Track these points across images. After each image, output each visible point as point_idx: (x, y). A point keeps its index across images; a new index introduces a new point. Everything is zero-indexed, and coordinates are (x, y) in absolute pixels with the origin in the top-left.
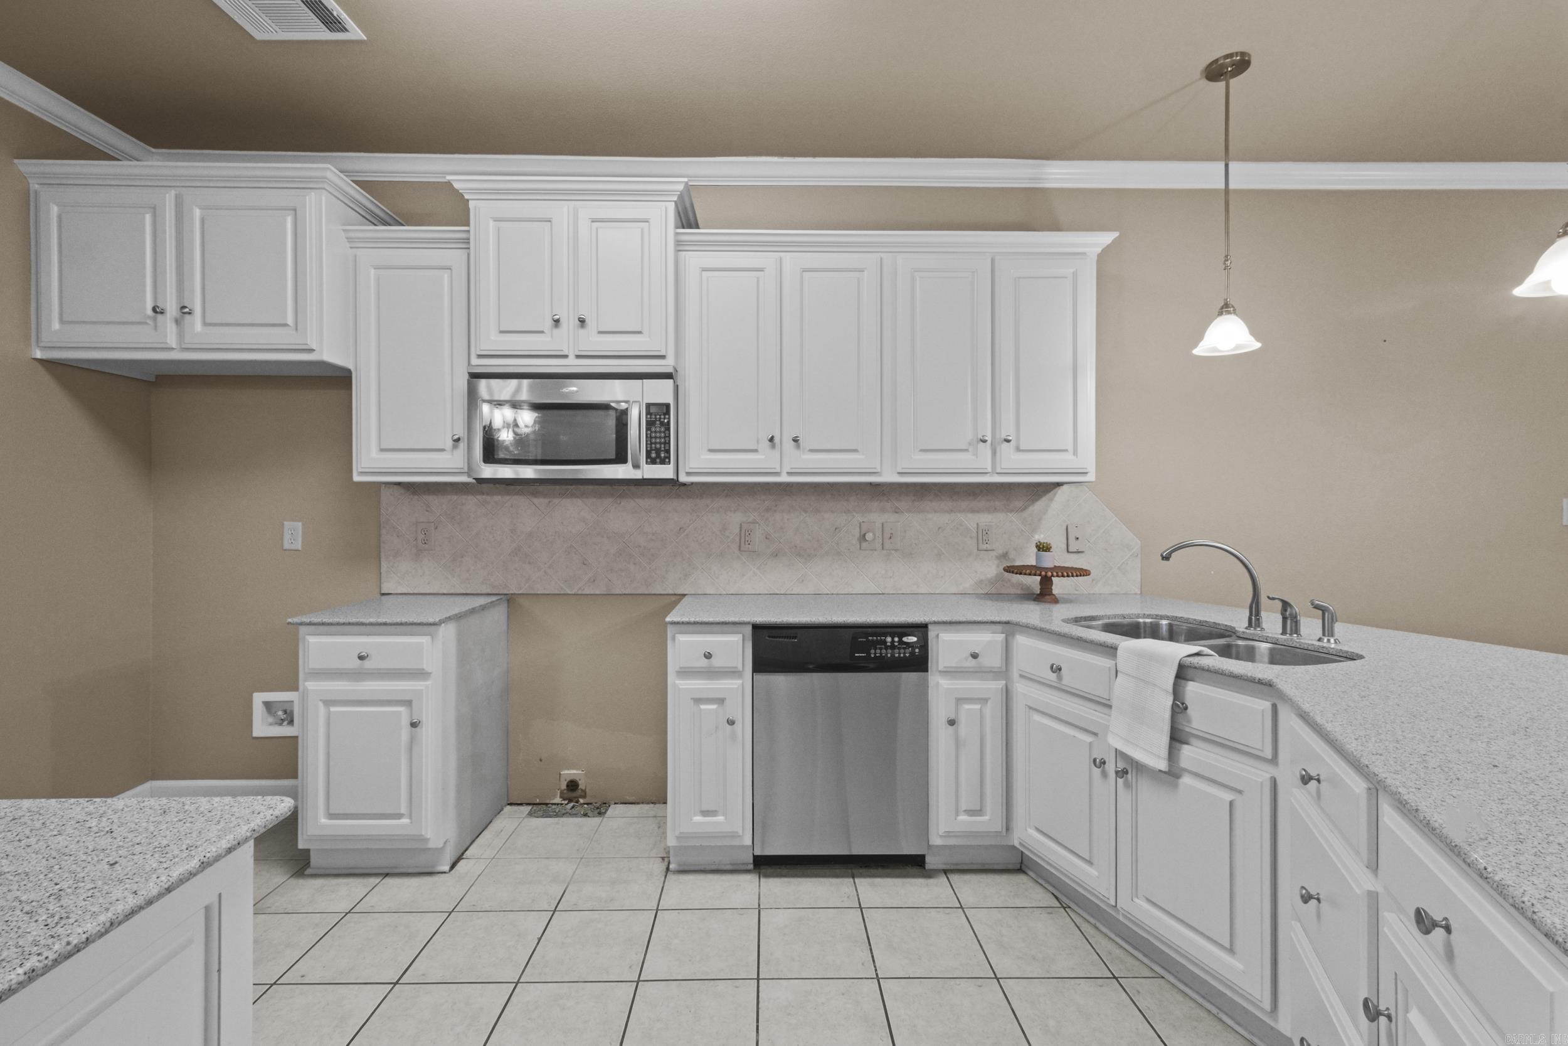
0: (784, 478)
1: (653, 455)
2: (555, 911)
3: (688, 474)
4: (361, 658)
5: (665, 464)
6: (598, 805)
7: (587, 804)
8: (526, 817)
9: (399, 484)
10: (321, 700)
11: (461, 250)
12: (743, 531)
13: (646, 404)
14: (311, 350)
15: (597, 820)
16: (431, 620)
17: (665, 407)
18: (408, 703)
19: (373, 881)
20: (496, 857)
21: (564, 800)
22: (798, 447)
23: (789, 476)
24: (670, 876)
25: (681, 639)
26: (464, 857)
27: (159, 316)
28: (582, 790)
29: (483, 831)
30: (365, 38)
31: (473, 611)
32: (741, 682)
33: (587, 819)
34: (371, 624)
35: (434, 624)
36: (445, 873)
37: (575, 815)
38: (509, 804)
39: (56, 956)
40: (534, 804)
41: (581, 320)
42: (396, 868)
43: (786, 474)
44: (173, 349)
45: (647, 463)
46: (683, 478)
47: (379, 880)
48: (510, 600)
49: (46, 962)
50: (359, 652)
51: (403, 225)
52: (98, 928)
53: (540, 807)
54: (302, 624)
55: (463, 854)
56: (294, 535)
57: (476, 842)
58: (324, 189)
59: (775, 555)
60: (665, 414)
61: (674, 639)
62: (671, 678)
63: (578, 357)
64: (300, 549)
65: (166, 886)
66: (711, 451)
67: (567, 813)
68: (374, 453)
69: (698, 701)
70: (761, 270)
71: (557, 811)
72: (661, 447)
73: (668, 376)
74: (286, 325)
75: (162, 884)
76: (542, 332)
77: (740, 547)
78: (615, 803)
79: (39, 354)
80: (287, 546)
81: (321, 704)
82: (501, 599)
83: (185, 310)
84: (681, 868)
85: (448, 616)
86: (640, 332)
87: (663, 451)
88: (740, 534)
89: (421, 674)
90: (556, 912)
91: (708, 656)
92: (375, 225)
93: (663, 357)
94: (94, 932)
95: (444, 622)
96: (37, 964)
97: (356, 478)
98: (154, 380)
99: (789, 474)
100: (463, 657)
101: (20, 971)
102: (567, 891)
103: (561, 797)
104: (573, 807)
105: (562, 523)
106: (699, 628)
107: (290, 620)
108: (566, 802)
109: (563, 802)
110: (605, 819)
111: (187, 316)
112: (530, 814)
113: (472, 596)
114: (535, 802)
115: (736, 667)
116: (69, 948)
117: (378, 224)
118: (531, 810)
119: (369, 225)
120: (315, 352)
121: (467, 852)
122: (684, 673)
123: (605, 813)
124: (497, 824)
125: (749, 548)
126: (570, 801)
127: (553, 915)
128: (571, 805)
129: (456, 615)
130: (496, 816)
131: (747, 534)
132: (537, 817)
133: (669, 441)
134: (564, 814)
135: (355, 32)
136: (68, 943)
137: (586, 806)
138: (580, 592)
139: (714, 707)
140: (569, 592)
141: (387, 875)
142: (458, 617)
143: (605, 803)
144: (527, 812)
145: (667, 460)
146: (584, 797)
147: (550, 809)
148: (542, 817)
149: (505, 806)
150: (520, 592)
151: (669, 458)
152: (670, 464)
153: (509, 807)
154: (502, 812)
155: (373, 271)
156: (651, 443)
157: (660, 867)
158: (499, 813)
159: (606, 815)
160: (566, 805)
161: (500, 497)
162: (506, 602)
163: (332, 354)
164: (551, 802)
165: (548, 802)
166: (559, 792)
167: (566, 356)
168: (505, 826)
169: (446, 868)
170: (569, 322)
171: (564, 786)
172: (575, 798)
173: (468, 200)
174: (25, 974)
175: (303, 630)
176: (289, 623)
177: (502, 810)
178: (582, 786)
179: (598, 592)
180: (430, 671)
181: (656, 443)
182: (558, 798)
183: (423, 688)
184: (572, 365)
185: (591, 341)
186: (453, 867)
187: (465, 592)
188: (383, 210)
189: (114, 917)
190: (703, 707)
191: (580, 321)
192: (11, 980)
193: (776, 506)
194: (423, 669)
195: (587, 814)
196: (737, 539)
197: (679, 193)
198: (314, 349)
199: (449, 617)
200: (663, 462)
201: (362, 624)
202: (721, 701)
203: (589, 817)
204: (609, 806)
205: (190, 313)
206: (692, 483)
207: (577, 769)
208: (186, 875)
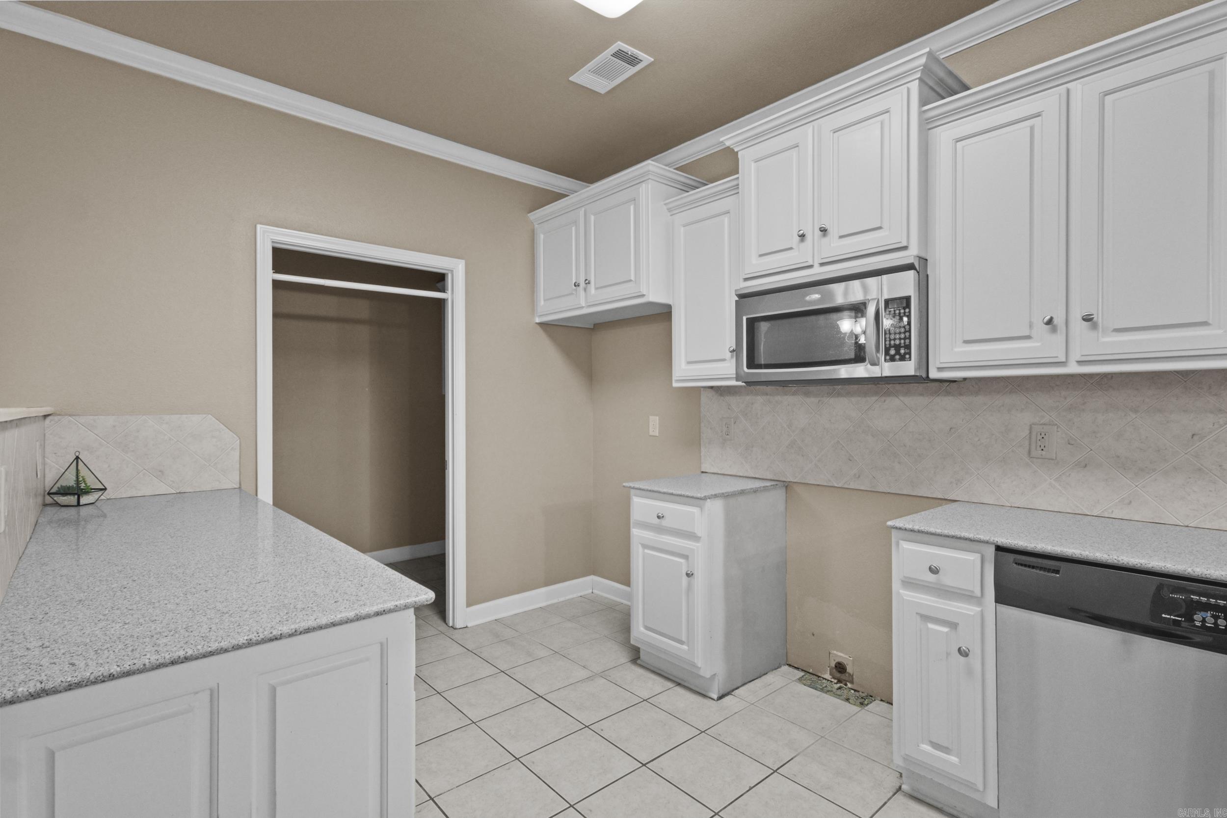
0: (1073, 369)
1: (892, 352)
2: (775, 771)
3: (940, 369)
4: (659, 517)
5: (905, 361)
6: (864, 695)
7: (855, 691)
8: (795, 681)
9: (712, 387)
10: (640, 543)
11: (735, 195)
12: (1034, 434)
13: (885, 300)
14: (643, 296)
15: (856, 709)
16: (699, 495)
17: (905, 301)
18: (686, 557)
19: (670, 685)
20: (755, 704)
21: (834, 678)
22: (1095, 326)
23: (1080, 365)
24: (899, 796)
25: (905, 546)
26: (733, 693)
27: (578, 288)
28: (849, 674)
29: (757, 678)
30: (653, 60)
31: (742, 492)
32: (979, 609)
33: (847, 704)
34: (664, 493)
35: (700, 499)
36: (714, 700)
37: (839, 696)
38: (787, 665)
39: (263, 637)
40: (808, 672)
41: (822, 229)
42: (685, 681)
43: (1075, 363)
44: (583, 307)
45: (885, 360)
46: (934, 374)
47: (673, 686)
48: (787, 486)
49: (258, 638)
50: (657, 513)
51: (707, 185)
52: (288, 631)
53: (811, 677)
54: (634, 488)
55: (733, 691)
56: (654, 425)
57: (746, 686)
58: (649, 179)
59: (1084, 465)
60: (904, 308)
61: (898, 544)
62: (896, 585)
63: (822, 264)
64: (657, 435)
65: (331, 621)
66: (966, 342)
67: (832, 691)
68: (683, 365)
69: (926, 618)
70: (1038, 115)
71: (824, 686)
72: (900, 343)
73: (910, 267)
74: (631, 281)
75: (330, 619)
76: (791, 249)
77: (1029, 452)
78: (881, 700)
79: (538, 320)
80: (651, 433)
81: (640, 546)
82: (777, 485)
83: (587, 282)
84: (915, 794)
85: (713, 493)
86: (880, 228)
87: (902, 347)
88: (1030, 438)
89: (692, 536)
90: (776, 773)
91: (934, 571)
92: (688, 192)
93: (905, 248)
94: (285, 632)
95: (709, 498)
96: (253, 637)
97: (675, 385)
98: (592, 327)
99: (1080, 362)
100: (732, 528)
101: (246, 638)
102: (795, 759)
103: (831, 674)
104: (840, 688)
105: (830, 420)
106: (926, 538)
107: (624, 484)
108: (836, 681)
109: (833, 680)
110: (863, 711)
111: (588, 285)
112: (800, 680)
113: (759, 480)
114: (809, 671)
115: (973, 592)
116: (271, 635)
117: (688, 190)
118: (803, 676)
119: (683, 194)
120: (646, 296)
121: (736, 691)
122: (909, 583)
123: (867, 705)
124: (770, 678)
125: (1042, 455)
126: (839, 681)
127: (772, 774)
128: (839, 685)
129: (723, 494)
130: (772, 670)
131: (1039, 437)
132: (805, 685)
133: (910, 336)
134: (828, 691)
135: (647, 59)
136: (271, 633)
137: (852, 691)
138: (846, 486)
139: (945, 630)
140: (836, 486)
141: (679, 684)
142: (726, 496)
143: (872, 697)
144: (798, 677)
145: (907, 356)
146: (852, 682)
147: (819, 682)
148: (810, 686)
149: (784, 665)
150: (795, 481)
151: (910, 354)
152: (910, 360)
153: (787, 667)
154: (779, 669)
155: (682, 228)
156: (890, 340)
157: (891, 782)
158: (776, 669)
159: (866, 708)
160: (835, 683)
161: (779, 397)
162: (784, 488)
163: (656, 296)
164: (822, 676)
165: (819, 675)
166: (829, 669)
167: (811, 266)
168: (775, 682)
169: (715, 696)
170: (813, 234)
171: (833, 664)
172: (845, 680)
173: (737, 152)
174: (247, 640)
175: (632, 492)
176: (624, 486)
177: (779, 667)
178: (849, 669)
179: (862, 488)
180: (700, 536)
181: (895, 339)
182: (828, 674)
183: (695, 548)
184: (818, 273)
185: (834, 247)
186: (720, 698)
187: (754, 476)
188: (694, 180)
189: (298, 628)
190: (931, 626)
191: (821, 231)
192: (239, 641)
193: (1084, 404)
194: (695, 533)
195: (848, 699)
196: (1027, 443)
197: (922, 68)
198: (645, 294)
199: (715, 495)
200: (903, 358)
201: (660, 492)
202: (954, 626)
203: (849, 702)
204: (875, 700)
205: (589, 283)
206: (965, 379)
207: (846, 654)
208: (345, 619)
